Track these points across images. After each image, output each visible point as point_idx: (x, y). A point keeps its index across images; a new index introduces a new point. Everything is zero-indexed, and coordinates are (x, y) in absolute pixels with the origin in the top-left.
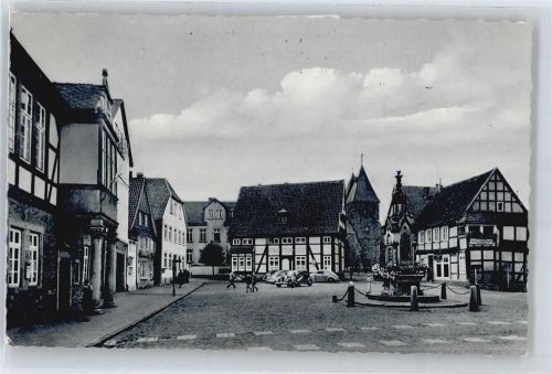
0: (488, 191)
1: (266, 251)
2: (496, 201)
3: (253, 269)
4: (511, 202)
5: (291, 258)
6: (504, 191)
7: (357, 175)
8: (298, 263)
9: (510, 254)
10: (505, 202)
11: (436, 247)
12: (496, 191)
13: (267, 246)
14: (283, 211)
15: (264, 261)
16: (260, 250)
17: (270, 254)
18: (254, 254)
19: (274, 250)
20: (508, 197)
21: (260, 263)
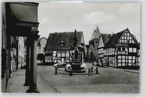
0: (124, 36)
1: (57, 55)
2: (127, 39)
3: (52, 61)
4: (132, 40)
5: (64, 58)
6: (129, 36)
7: (96, 29)
8: (67, 59)
9: (131, 57)
10: (129, 40)
11: (109, 54)
12: (127, 36)
13: (57, 53)
14: (62, 42)
15: (56, 59)
16: (54, 55)
17: (58, 56)
18: (53, 56)
19: (59, 55)
20: (131, 38)
21: (55, 60)
